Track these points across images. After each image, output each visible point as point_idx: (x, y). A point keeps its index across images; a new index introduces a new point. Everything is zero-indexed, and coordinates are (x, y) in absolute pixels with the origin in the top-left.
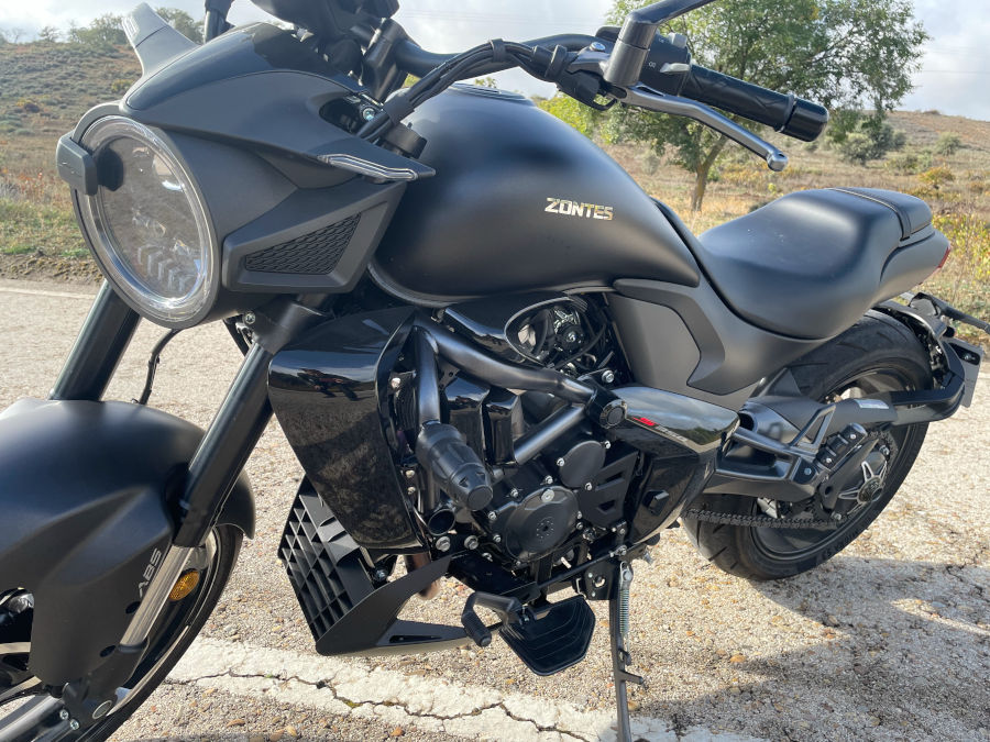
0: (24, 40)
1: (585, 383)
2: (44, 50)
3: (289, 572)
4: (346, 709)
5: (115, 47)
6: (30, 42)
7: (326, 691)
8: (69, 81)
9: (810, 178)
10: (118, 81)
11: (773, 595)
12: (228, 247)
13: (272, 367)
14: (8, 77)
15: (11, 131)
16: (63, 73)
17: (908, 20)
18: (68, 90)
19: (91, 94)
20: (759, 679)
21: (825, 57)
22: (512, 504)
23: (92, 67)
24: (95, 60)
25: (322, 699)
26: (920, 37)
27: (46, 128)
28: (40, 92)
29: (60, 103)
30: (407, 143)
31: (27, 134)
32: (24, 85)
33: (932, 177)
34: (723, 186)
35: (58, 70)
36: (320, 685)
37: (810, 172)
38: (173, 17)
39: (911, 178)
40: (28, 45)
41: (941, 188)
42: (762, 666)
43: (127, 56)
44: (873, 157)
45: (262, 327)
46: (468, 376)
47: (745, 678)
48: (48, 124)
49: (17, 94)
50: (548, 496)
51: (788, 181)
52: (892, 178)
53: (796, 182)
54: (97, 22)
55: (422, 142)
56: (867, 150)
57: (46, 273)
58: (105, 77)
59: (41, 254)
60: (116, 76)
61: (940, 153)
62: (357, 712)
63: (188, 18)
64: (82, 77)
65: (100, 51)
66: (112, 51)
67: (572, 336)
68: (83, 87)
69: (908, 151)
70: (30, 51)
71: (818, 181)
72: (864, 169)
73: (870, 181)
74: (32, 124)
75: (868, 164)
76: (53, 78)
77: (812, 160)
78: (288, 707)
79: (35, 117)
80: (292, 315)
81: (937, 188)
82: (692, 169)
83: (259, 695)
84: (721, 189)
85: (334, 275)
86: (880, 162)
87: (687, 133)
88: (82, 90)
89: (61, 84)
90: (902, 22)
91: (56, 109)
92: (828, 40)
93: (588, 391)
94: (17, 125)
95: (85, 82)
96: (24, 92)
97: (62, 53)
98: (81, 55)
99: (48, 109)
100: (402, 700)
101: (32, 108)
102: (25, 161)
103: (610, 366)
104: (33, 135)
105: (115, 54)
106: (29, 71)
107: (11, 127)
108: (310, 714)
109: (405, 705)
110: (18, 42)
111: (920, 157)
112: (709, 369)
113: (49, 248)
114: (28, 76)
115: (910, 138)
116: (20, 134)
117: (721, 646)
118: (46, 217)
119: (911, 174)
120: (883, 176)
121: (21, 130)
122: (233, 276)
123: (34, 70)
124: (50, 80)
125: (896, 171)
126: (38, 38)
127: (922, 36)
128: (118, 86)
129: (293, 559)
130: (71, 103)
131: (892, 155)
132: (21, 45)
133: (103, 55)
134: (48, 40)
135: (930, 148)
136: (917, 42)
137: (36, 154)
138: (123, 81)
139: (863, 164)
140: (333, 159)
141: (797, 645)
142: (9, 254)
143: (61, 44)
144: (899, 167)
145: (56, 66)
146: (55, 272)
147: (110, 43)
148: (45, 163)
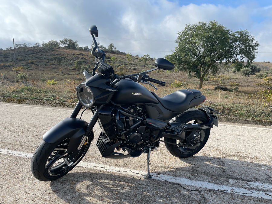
0: (31, 46)
1: (142, 118)
2: (36, 49)
3: (98, 147)
4: (106, 170)
5: (53, 48)
6: (32, 46)
7: (103, 168)
8: (42, 56)
9: (233, 80)
10: (54, 56)
11: (182, 160)
12: (95, 99)
13: (99, 112)
14: (26, 55)
15: (27, 69)
16: (40, 54)
17: (254, 41)
18: (41, 59)
19: (47, 60)
20: (174, 170)
21: (232, 50)
22: (131, 135)
23: (48, 53)
24: (49, 51)
25: (102, 169)
26: (257, 45)
27: (36, 68)
28: (34, 59)
29: (39, 62)
30: (115, 87)
31: (31, 70)
32: (30, 57)
33: (267, 79)
34: (209, 82)
35: (39, 54)
36: (102, 168)
37: (233, 78)
38: (69, 41)
39: (262, 80)
40: (32, 47)
41: (270, 82)
42: (176, 169)
43: (57, 50)
44: (252, 74)
45: (98, 108)
46: (123, 115)
47: (172, 170)
48: (36, 67)
49: (28, 60)
50: (136, 134)
51: (227, 81)
52: (256, 80)
53: (229, 81)
54: (49, 42)
55: (117, 87)
56: (249, 72)
57: (40, 104)
58: (51, 55)
59: (39, 99)
60: (54, 55)
61: (270, 73)
62: (107, 171)
63: (72, 41)
64: (45, 55)
65: (50, 49)
66: (53, 49)
67: (140, 111)
68: (45, 58)
69: (261, 73)
70: (32, 49)
71: (235, 81)
72: (249, 77)
73: (250, 81)
74: (32, 67)
75: (250, 76)
76: (38, 56)
77: (234, 75)
78: (97, 170)
79: (33, 65)
80: (101, 106)
81: (269, 82)
82: (199, 78)
83: (92, 168)
84: (209, 83)
85: (106, 102)
86: (253, 75)
87: (197, 69)
88: (45, 59)
89: (40, 57)
90: (252, 41)
91: (38, 63)
92: (234, 46)
93: (142, 119)
94: (29, 67)
95: (46, 56)
96: (30, 59)
97: (40, 49)
98: (45, 50)
99: (36, 63)
100: (115, 169)
101: (32, 63)
102: (31, 76)
103: (146, 115)
104: (33, 70)
105: (53, 50)
106: (32, 53)
107: (27, 68)
108: (100, 171)
109: (115, 170)
110: (29, 46)
111: (264, 74)
112: (161, 116)
113: (41, 98)
114: (32, 55)
115: (262, 69)
116: (29, 69)
117: (169, 166)
118: (40, 91)
119: (262, 79)
120: (254, 79)
121: (29, 68)
122: (95, 102)
123: (33, 54)
124: (37, 56)
125: (258, 78)
126: (34, 46)
127: (258, 44)
128: (54, 57)
129: (99, 145)
130: (42, 62)
131: (257, 74)
132: (30, 47)
133: (51, 50)
134: (37, 46)
135: (267, 72)
136: (256, 46)
137: (33, 75)
138: (55, 56)
139: (248, 76)
140: (107, 89)
141: (183, 166)
142: (31, 99)
143: (40, 47)
144: (258, 77)
145: (39, 53)
146: (42, 103)
147: (53, 47)
148: (36, 77)
